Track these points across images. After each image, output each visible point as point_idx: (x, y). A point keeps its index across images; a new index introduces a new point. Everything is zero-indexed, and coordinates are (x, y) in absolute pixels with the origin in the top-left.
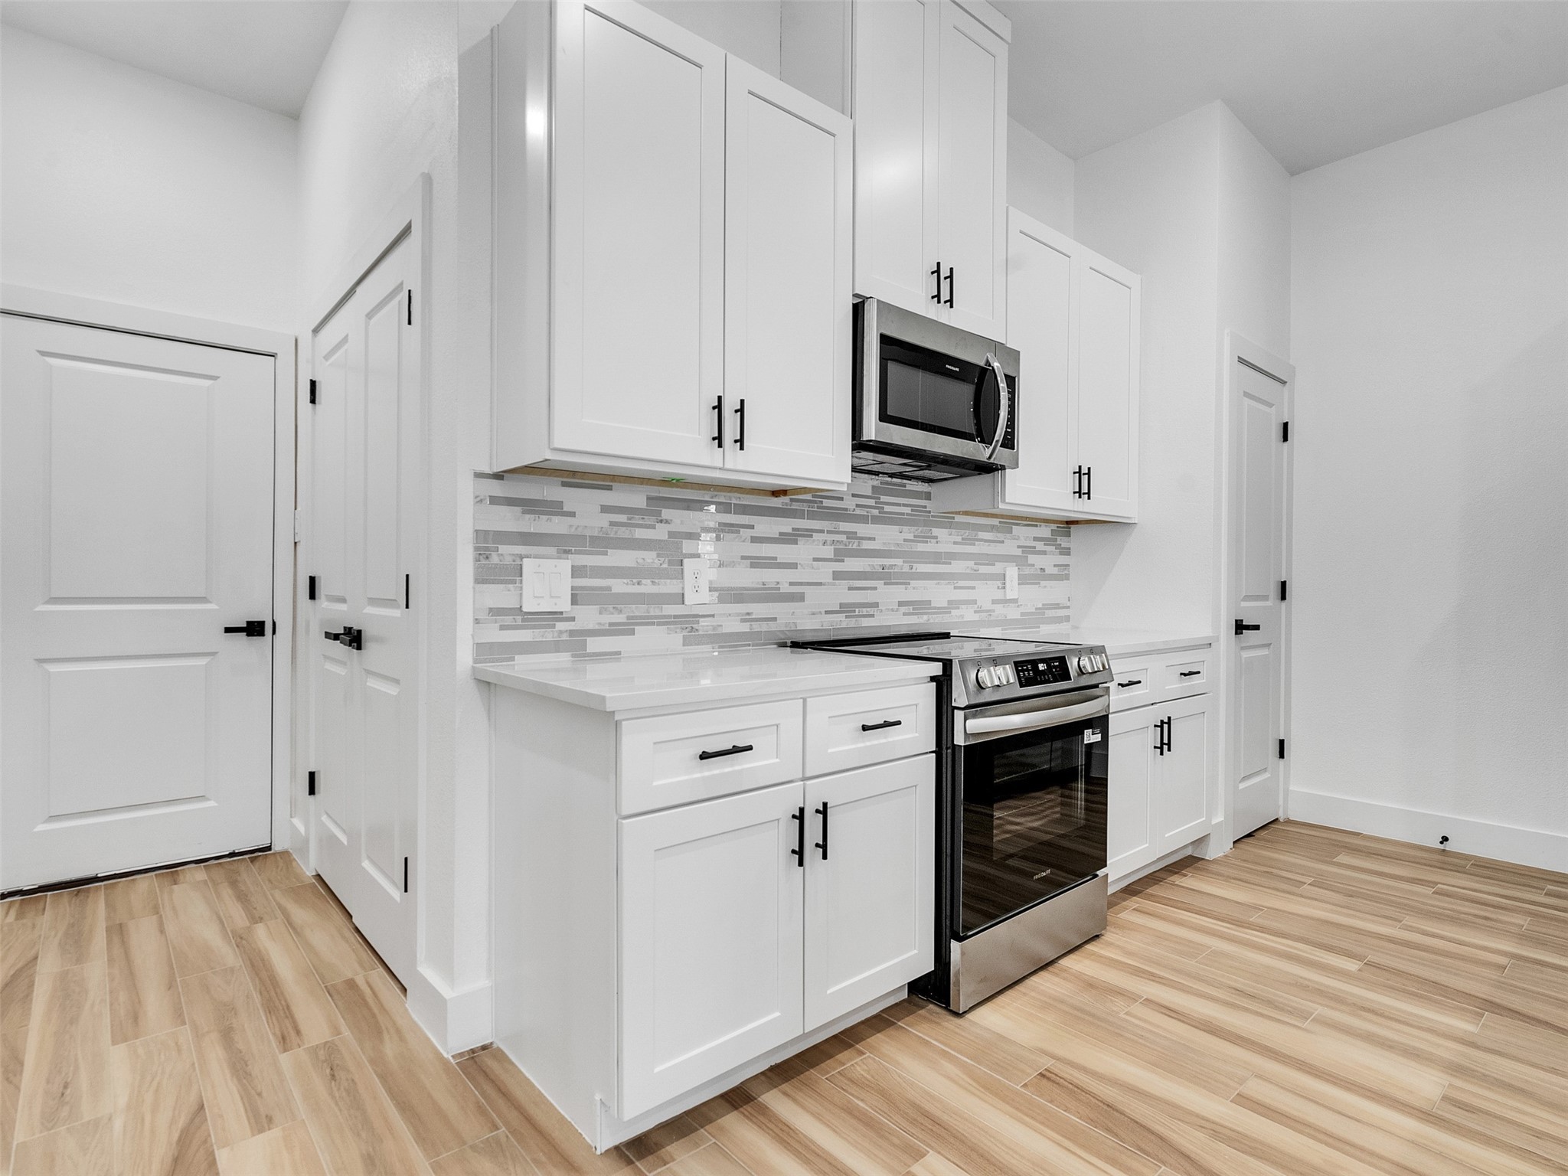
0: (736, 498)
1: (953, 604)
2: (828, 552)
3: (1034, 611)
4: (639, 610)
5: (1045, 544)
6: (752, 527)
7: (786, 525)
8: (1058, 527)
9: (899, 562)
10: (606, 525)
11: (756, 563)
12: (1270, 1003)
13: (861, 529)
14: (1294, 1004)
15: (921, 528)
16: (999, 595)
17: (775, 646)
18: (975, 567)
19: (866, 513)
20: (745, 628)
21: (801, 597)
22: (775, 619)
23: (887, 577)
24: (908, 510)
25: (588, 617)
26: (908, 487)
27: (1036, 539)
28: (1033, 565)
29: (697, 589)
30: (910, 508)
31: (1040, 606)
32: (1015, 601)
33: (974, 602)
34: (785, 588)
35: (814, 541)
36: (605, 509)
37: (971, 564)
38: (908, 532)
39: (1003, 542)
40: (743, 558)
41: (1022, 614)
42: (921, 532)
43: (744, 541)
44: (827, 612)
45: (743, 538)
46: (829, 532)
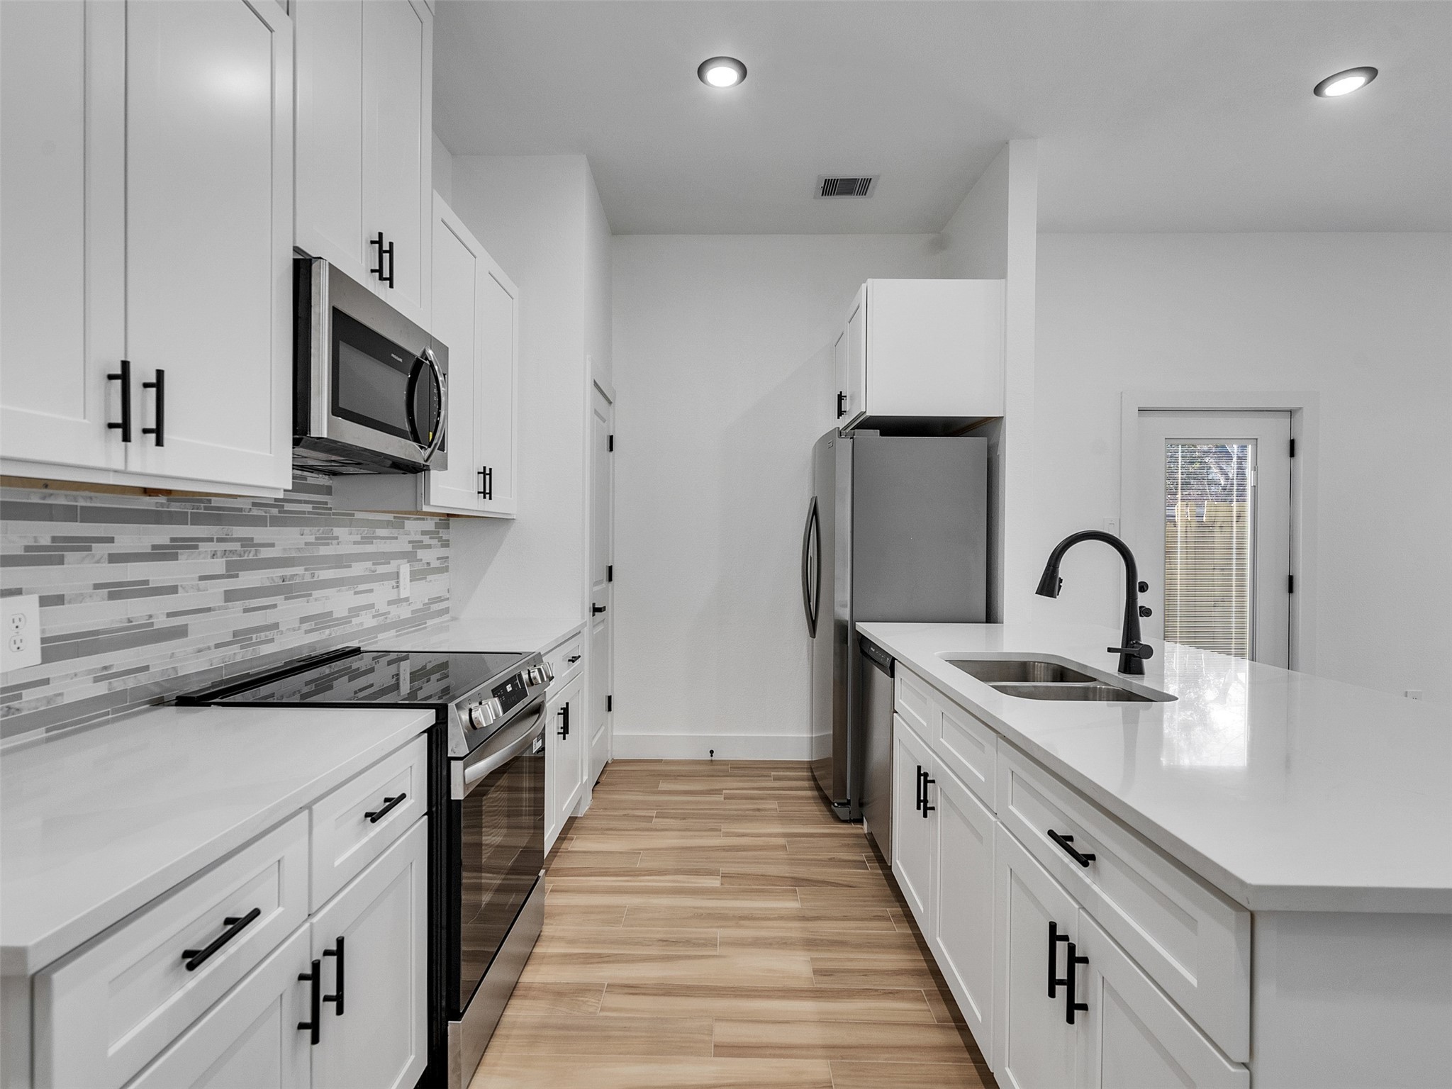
0: (85, 498)
1: (355, 611)
2: (219, 566)
3: (422, 607)
5: (430, 538)
6: (111, 540)
7: (162, 534)
8: (440, 520)
9: (299, 570)
11: (117, 591)
12: (688, 942)
13: (259, 534)
14: (703, 936)
15: (322, 528)
16: (393, 595)
17: (148, 706)
18: (373, 568)
19: (264, 514)
20: (102, 689)
21: (181, 632)
22: (146, 668)
23: (287, 590)
24: (308, 508)
26: (310, 481)
27: (424, 533)
28: (421, 560)
29: (18, 644)
30: (311, 505)
31: (427, 601)
33: (372, 606)
34: (161, 622)
35: (200, 553)
37: (369, 564)
38: (310, 534)
39: (396, 538)
40: (97, 586)
41: (413, 612)
42: (323, 533)
43: (98, 562)
44: (217, 646)
45: (97, 558)
46: (220, 540)
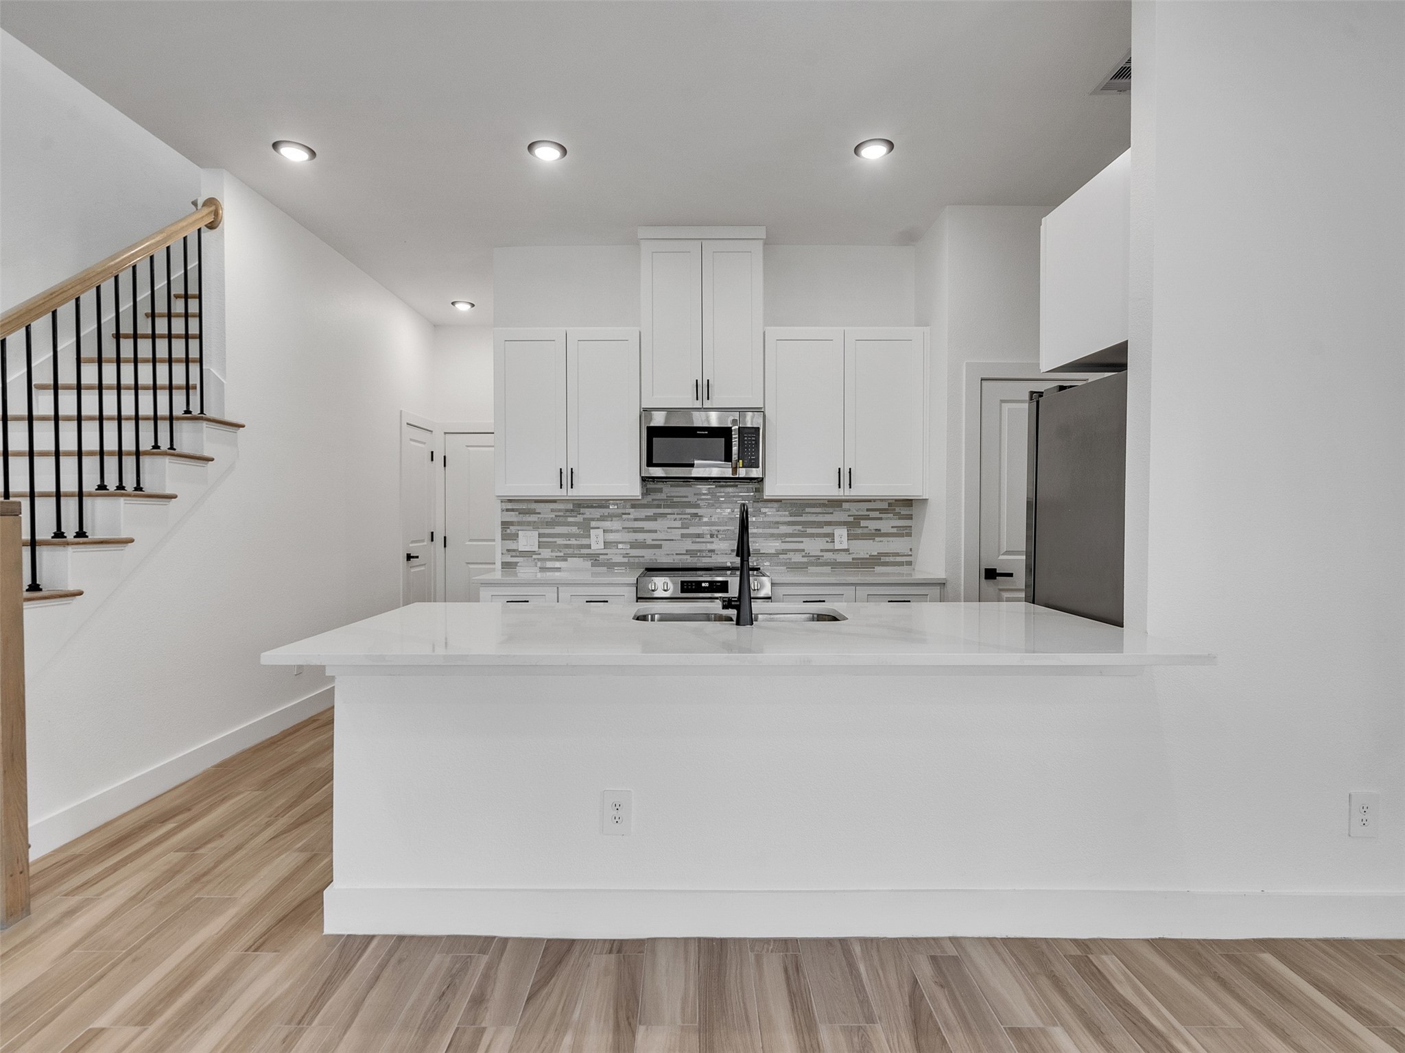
4: (570, 551)
10: (554, 516)
25: (546, 553)
32: (847, 550)
36: (552, 510)
